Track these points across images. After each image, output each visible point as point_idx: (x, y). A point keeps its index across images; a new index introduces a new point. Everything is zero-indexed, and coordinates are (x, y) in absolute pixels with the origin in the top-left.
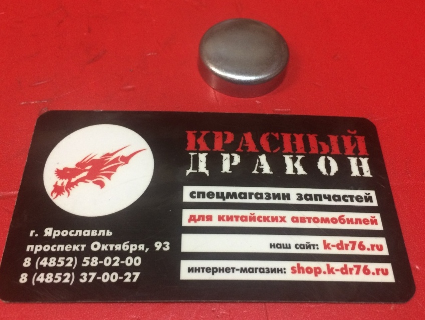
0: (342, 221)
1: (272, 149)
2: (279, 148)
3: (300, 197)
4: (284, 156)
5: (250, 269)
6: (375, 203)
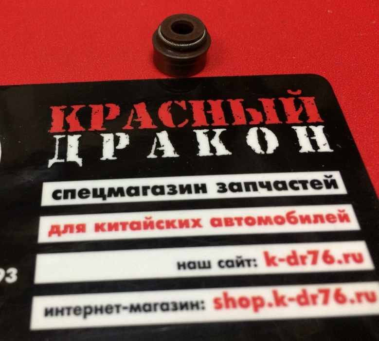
0: (292, 220)
1: (176, 122)
2: (187, 121)
3: (222, 188)
4: (194, 131)
5: (145, 305)
6: (342, 190)
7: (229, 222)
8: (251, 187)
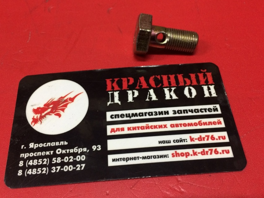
7: (177, 125)
8: (185, 111)
